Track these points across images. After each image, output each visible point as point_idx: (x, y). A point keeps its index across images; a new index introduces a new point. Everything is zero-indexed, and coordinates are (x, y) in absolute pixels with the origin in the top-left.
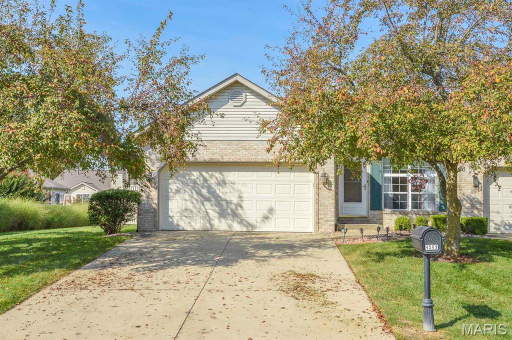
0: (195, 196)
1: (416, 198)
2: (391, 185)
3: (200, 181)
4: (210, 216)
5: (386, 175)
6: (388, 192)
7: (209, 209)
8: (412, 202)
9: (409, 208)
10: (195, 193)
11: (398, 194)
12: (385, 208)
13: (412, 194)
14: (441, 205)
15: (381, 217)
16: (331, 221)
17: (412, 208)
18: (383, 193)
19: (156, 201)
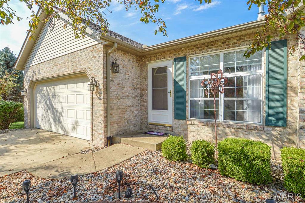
0: (45, 105)
1: (230, 105)
2: (200, 90)
3: (46, 95)
4: (50, 120)
5: (193, 78)
6: (196, 99)
7: (50, 115)
8: (224, 111)
9: (221, 119)
10: (45, 103)
11: (208, 101)
12: (191, 117)
13: (225, 101)
14: (269, 115)
15: (186, 127)
16: (100, 134)
17: (225, 118)
18: (189, 99)
19: (28, 109)
